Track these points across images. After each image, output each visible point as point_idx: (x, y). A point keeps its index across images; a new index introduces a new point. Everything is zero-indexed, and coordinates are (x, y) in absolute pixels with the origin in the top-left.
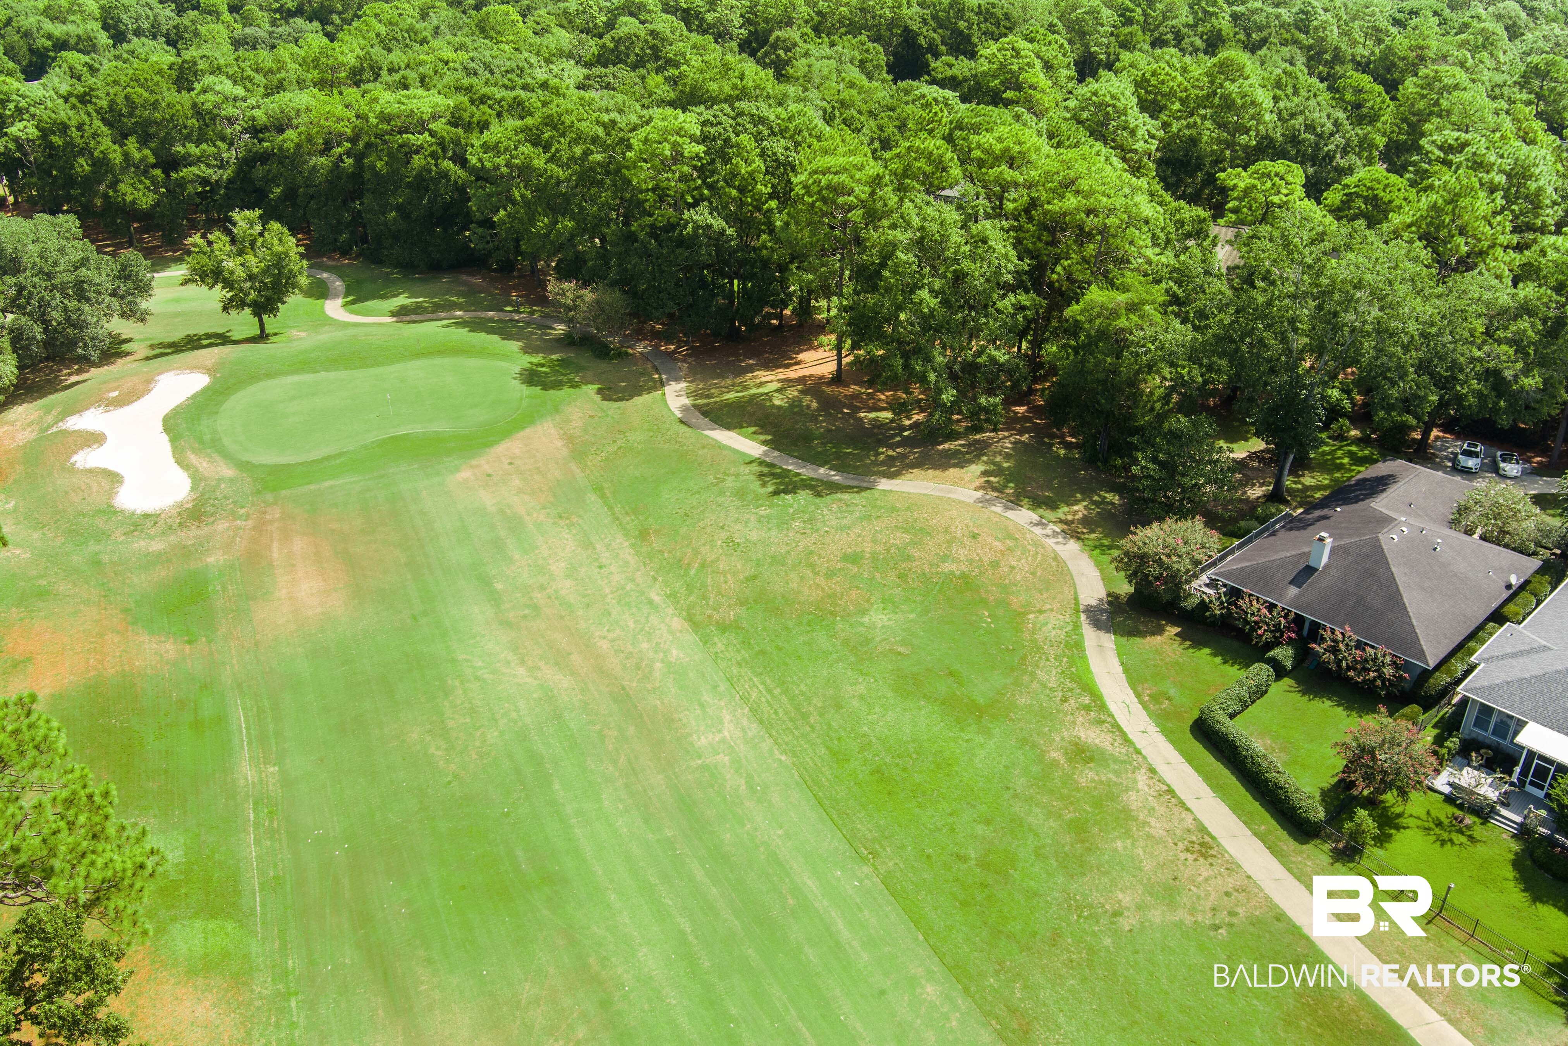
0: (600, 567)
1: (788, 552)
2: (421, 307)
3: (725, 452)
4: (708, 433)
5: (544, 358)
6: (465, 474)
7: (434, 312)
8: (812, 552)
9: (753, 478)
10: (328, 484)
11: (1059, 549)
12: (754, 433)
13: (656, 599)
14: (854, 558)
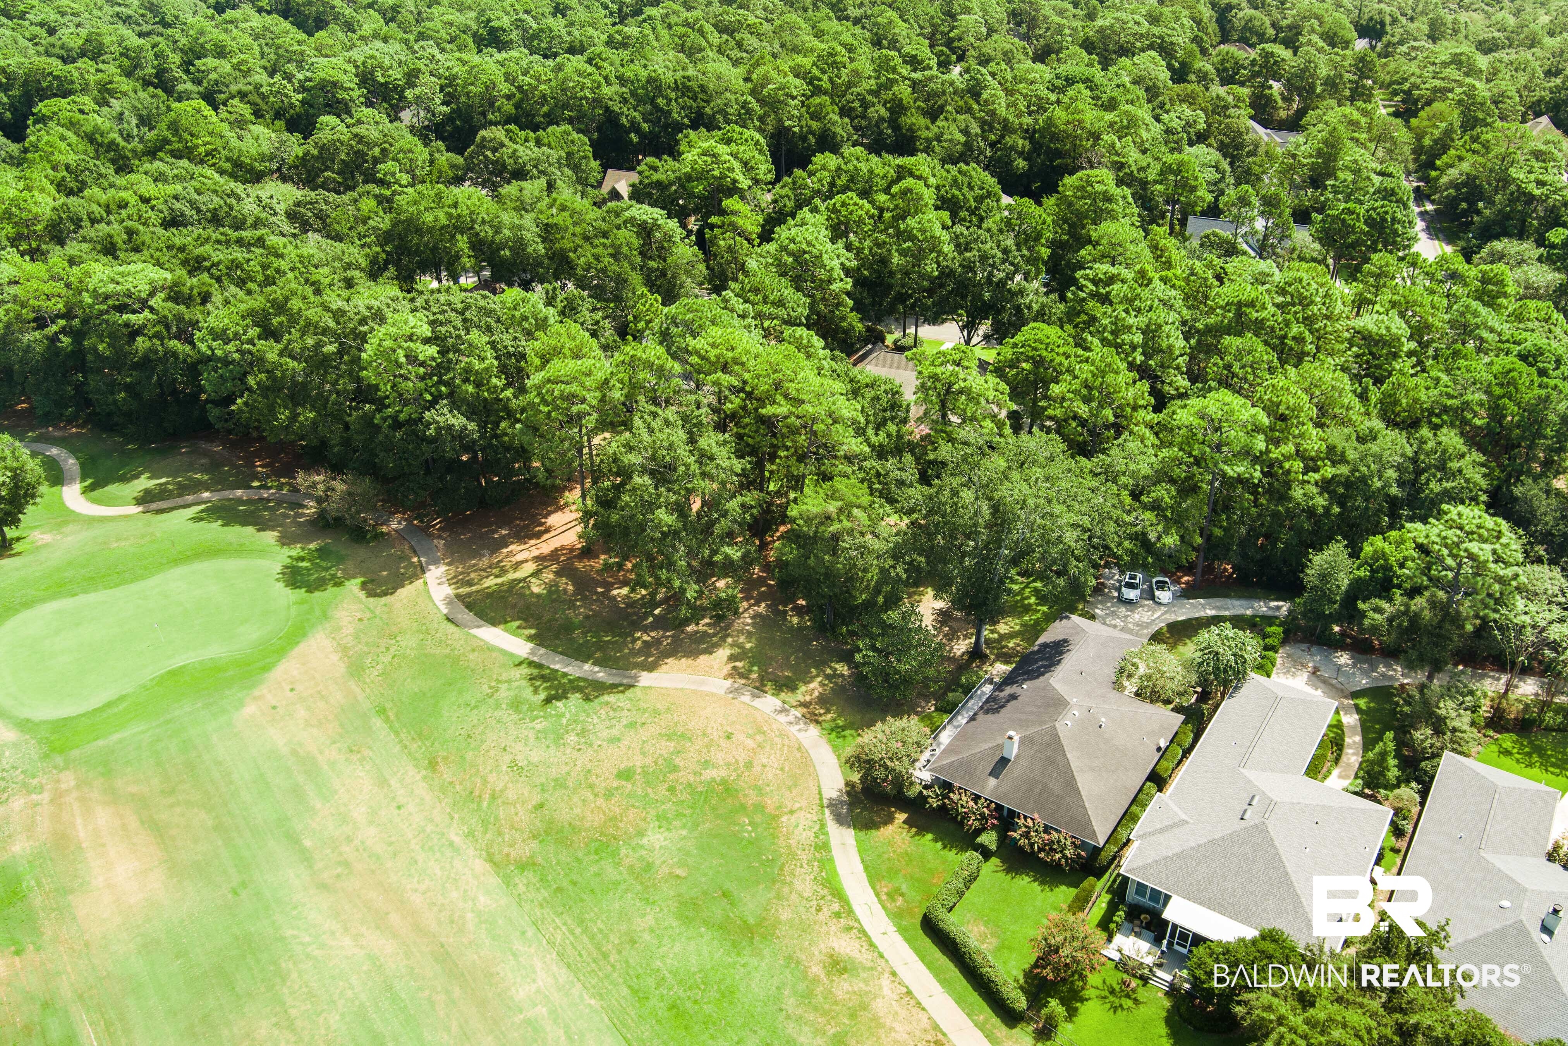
0: (399, 807)
1: (568, 773)
2: (166, 490)
3: (494, 655)
4: (475, 631)
5: (303, 549)
6: (250, 709)
7: (180, 495)
8: (589, 771)
9: (524, 683)
10: (116, 737)
11: (801, 736)
12: (519, 627)
13: (457, 839)
14: (626, 775)
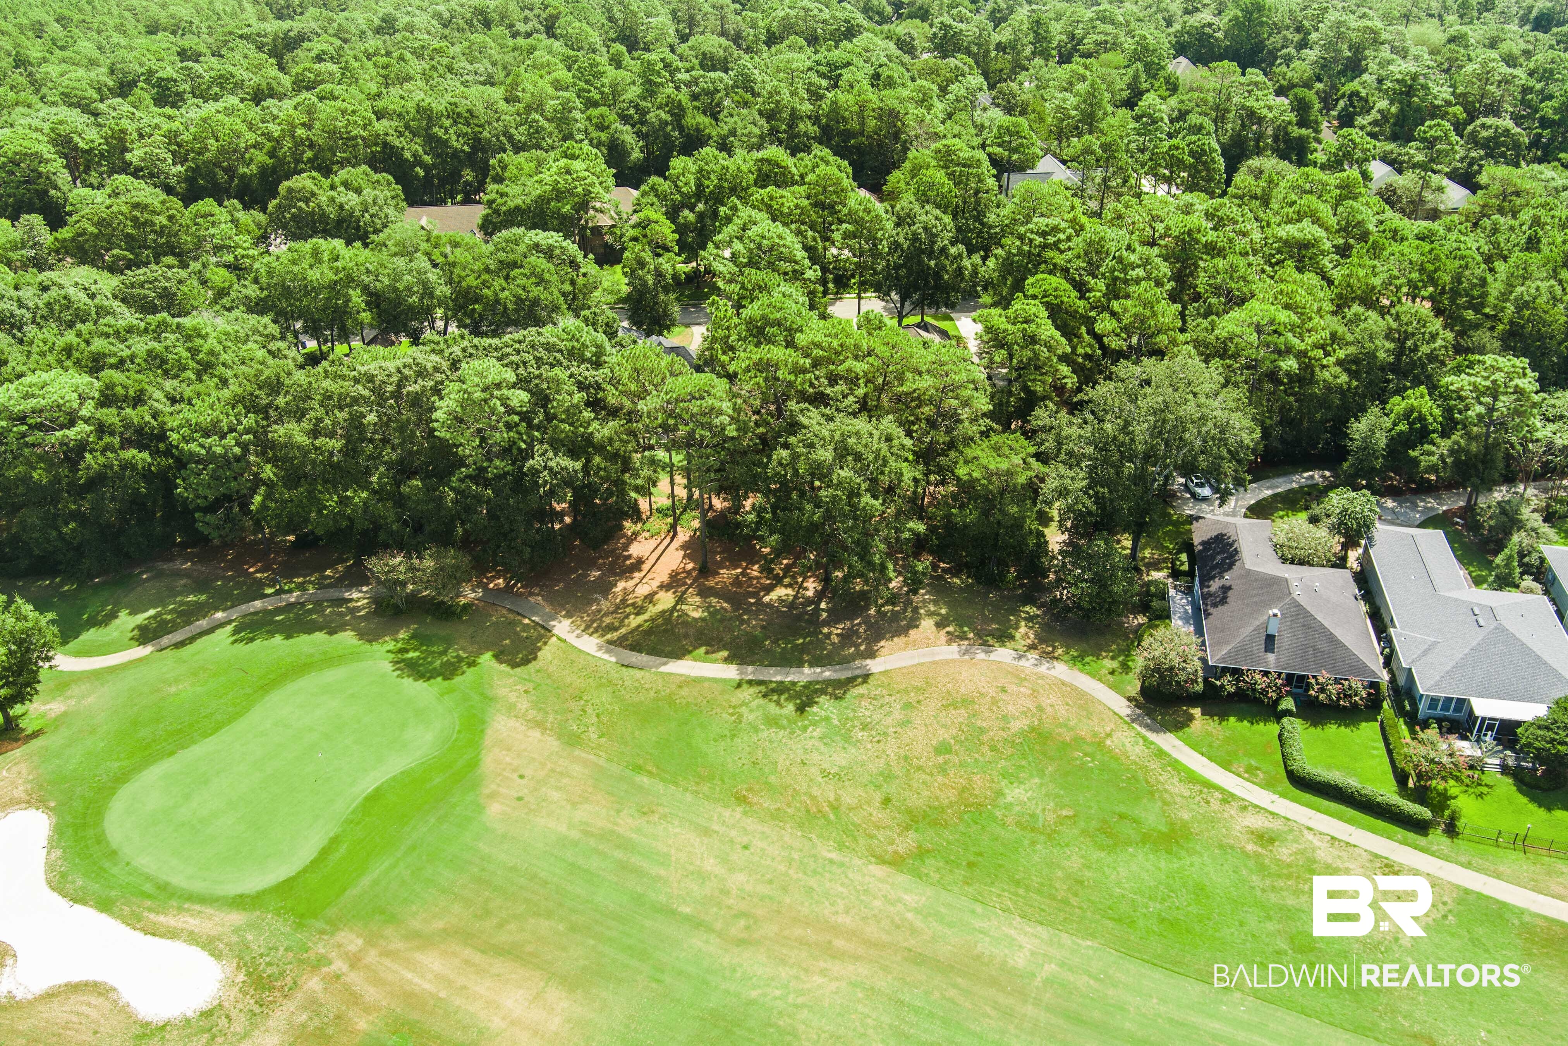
0: (746, 847)
1: (888, 764)
3: (706, 684)
4: (663, 669)
5: (396, 640)
6: (494, 809)
8: (906, 757)
9: (761, 701)
11: (1053, 672)
12: (707, 653)
13: (833, 856)
14: (942, 749)
